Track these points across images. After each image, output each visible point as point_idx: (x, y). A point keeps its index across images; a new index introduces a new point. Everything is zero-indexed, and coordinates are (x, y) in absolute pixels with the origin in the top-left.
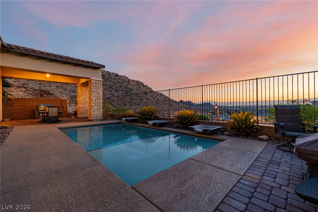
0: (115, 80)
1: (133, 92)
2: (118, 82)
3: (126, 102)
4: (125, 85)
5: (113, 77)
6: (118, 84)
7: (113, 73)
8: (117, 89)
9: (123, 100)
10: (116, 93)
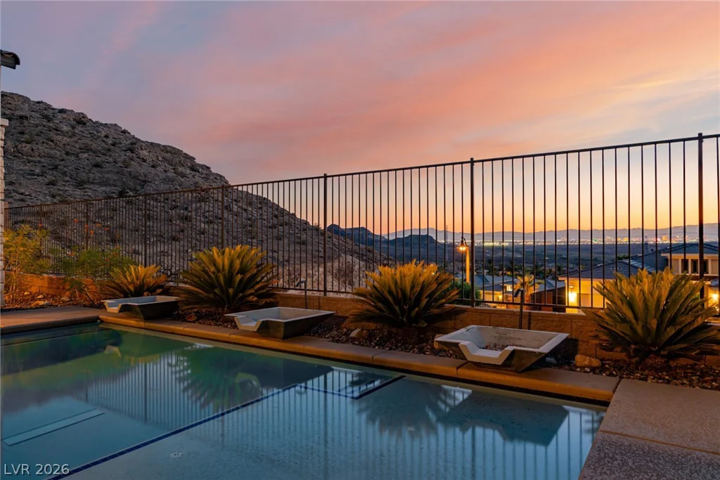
0: (74, 139)
1: (149, 189)
2: (87, 149)
3: (121, 227)
4: (115, 162)
5: (65, 128)
6: (86, 155)
7: (62, 111)
8: (83, 176)
9: (105, 219)
10: (78, 192)
